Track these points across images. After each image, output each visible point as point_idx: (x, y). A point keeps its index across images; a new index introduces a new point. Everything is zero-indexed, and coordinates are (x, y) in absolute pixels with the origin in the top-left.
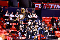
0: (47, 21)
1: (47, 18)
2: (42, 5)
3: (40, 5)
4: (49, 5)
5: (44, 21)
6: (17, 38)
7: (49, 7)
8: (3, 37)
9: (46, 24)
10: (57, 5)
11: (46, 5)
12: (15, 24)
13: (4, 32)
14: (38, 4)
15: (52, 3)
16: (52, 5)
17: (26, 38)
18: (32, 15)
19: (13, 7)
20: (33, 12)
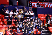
0: (42, 18)
1: (42, 15)
2: (38, 4)
3: (36, 4)
4: (44, 4)
5: (40, 18)
6: (16, 32)
7: (44, 6)
8: (4, 32)
9: (41, 21)
10: (51, 4)
11: (41, 4)
12: (14, 20)
13: (5, 27)
14: (34, 3)
15: (46, 2)
16: (46, 4)
17: (24, 33)
18: (29, 12)
19: (13, 5)
20: (30, 10)
